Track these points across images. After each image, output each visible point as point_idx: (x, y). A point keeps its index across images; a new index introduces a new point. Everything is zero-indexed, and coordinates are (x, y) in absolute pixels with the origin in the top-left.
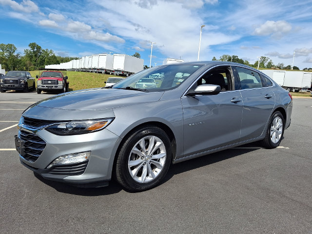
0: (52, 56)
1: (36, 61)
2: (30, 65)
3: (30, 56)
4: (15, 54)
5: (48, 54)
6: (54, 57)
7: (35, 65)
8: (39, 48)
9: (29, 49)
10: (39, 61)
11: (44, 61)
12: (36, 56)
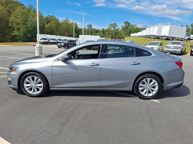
0: (136, 28)
1: (127, 32)
2: (123, 34)
3: (124, 29)
4: (117, 28)
5: (134, 27)
6: (137, 28)
7: (126, 34)
8: (129, 24)
9: (124, 25)
10: (128, 31)
11: (131, 31)
12: (127, 28)
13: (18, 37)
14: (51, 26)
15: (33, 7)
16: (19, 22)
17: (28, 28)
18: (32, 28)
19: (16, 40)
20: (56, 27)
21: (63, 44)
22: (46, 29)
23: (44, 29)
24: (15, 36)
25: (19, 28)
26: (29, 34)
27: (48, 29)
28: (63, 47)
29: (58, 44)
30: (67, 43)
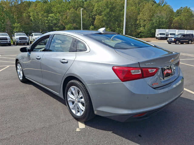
13: (143, 33)
14: (181, 20)
15: (165, 1)
16: (145, 19)
17: (153, 23)
18: (157, 24)
19: (141, 36)
20: (186, 20)
21: (173, 39)
22: (174, 23)
23: (171, 23)
24: (140, 32)
25: (145, 25)
26: (153, 29)
27: (176, 23)
28: (173, 42)
29: (168, 39)
30: (179, 37)
